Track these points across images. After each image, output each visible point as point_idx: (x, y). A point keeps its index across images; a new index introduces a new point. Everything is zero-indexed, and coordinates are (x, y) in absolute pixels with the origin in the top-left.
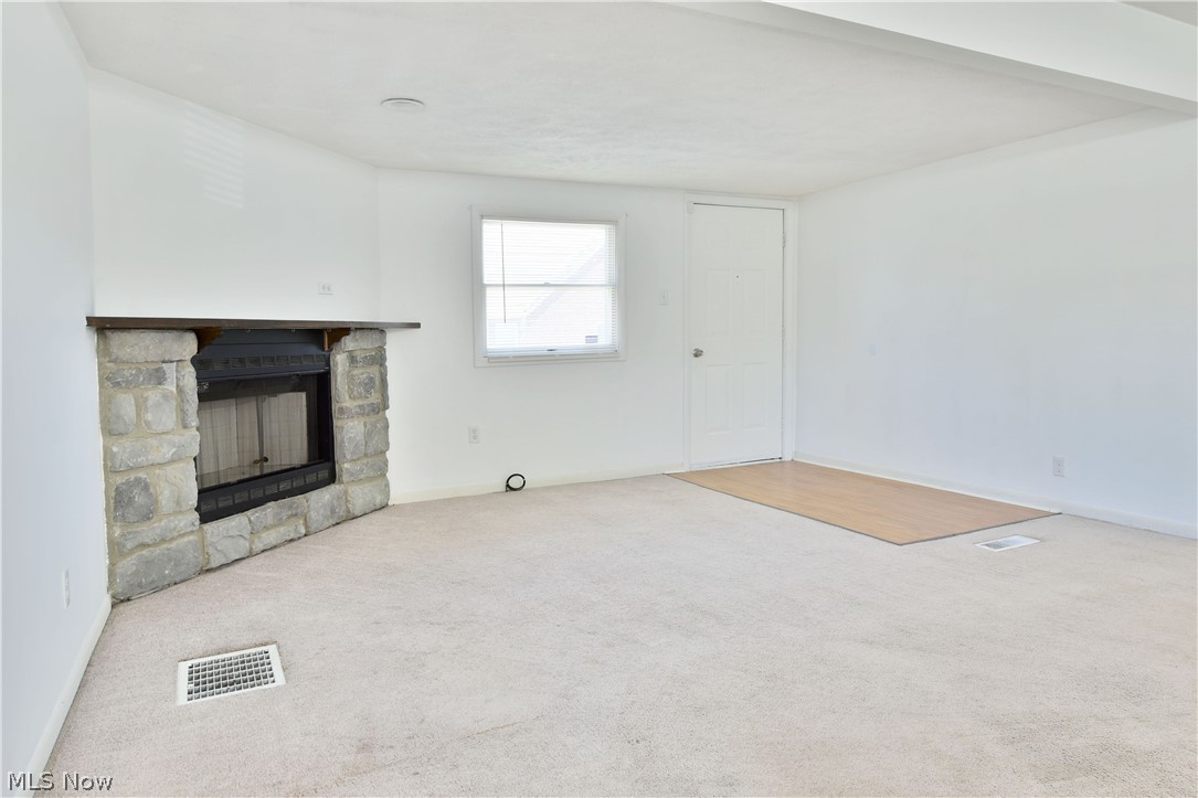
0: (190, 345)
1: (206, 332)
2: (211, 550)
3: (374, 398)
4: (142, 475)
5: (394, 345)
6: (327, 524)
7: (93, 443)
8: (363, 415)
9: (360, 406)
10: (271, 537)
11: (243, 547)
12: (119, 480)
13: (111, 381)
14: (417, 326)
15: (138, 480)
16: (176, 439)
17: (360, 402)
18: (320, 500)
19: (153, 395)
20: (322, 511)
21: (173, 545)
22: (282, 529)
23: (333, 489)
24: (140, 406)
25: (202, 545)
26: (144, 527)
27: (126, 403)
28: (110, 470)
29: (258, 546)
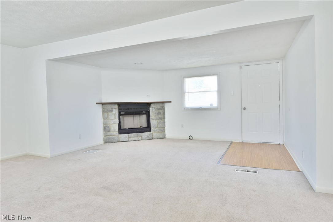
0: (116, 106)
1: (119, 105)
2: (120, 138)
3: (161, 116)
4: (108, 125)
5: (167, 106)
6: (147, 139)
7: (101, 120)
8: (157, 119)
9: (156, 118)
10: (133, 139)
11: (127, 139)
12: (104, 125)
13: (104, 111)
14: (171, 102)
15: (107, 126)
16: (114, 120)
17: (156, 117)
18: (145, 135)
19: (110, 114)
20: (145, 136)
21: (113, 136)
22: (135, 138)
23: (150, 132)
24: (108, 115)
25: (119, 137)
26: (108, 133)
27: (106, 114)
28: (104, 124)
29: (130, 140)
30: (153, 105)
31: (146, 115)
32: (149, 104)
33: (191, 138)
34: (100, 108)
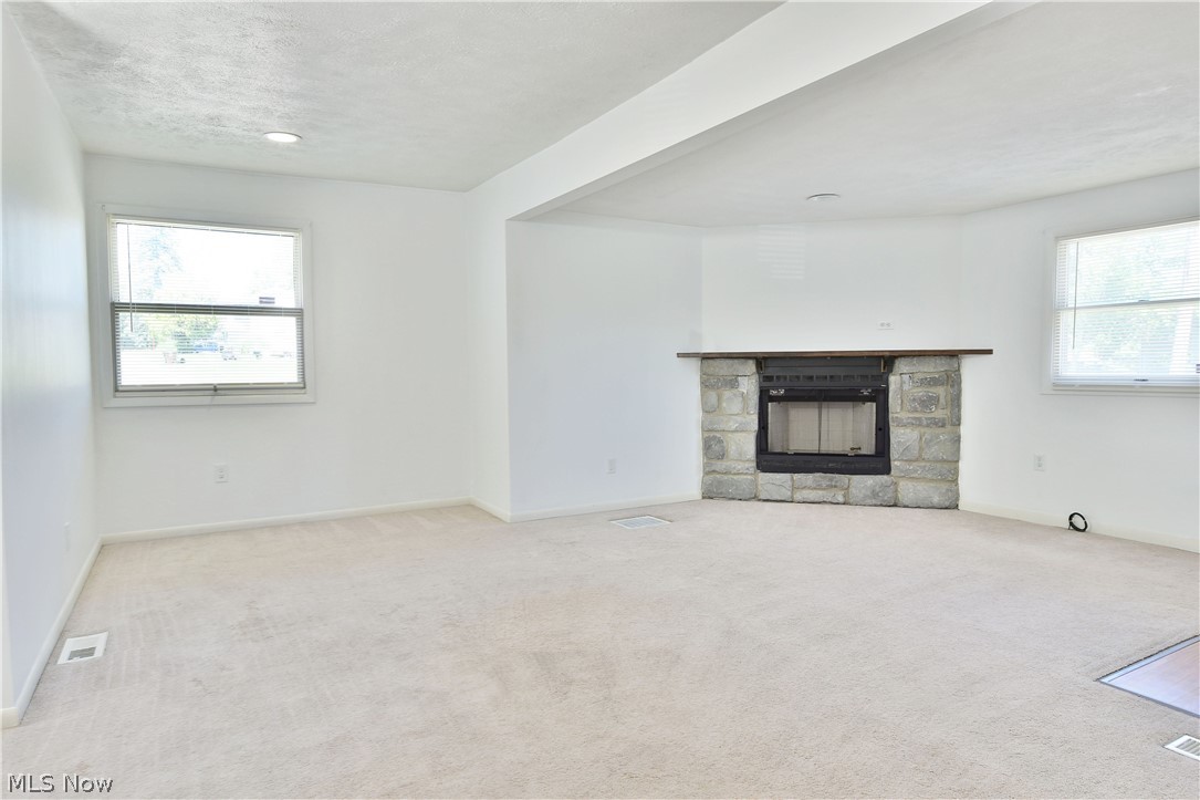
0: (751, 367)
1: (762, 361)
2: (759, 487)
3: (939, 414)
4: (718, 435)
5: (970, 368)
6: (869, 501)
7: (694, 415)
8: (920, 425)
9: (915, 418)
10: (812, 495)
11: (786, 494)
12: (706, 435)
13: (706, 385)
14: (990, 352)
15: (715, 437)
16: (739, 419)
17: (917, 415)
18: (863, 483)
19: (727, 394)
20: (863, 491)
21: (735, 477)
22: (820, 492)
23: (885, 477)
24: (719, 398)
25: (755, 482)
26: (719, 462)
27: (713, 396)
28: (704, 430)
29: (798, 496)
30: (901, 366)
31: (874, 404)
32: (888, 360)
33: (1079, 522)
34: (691, 373)
